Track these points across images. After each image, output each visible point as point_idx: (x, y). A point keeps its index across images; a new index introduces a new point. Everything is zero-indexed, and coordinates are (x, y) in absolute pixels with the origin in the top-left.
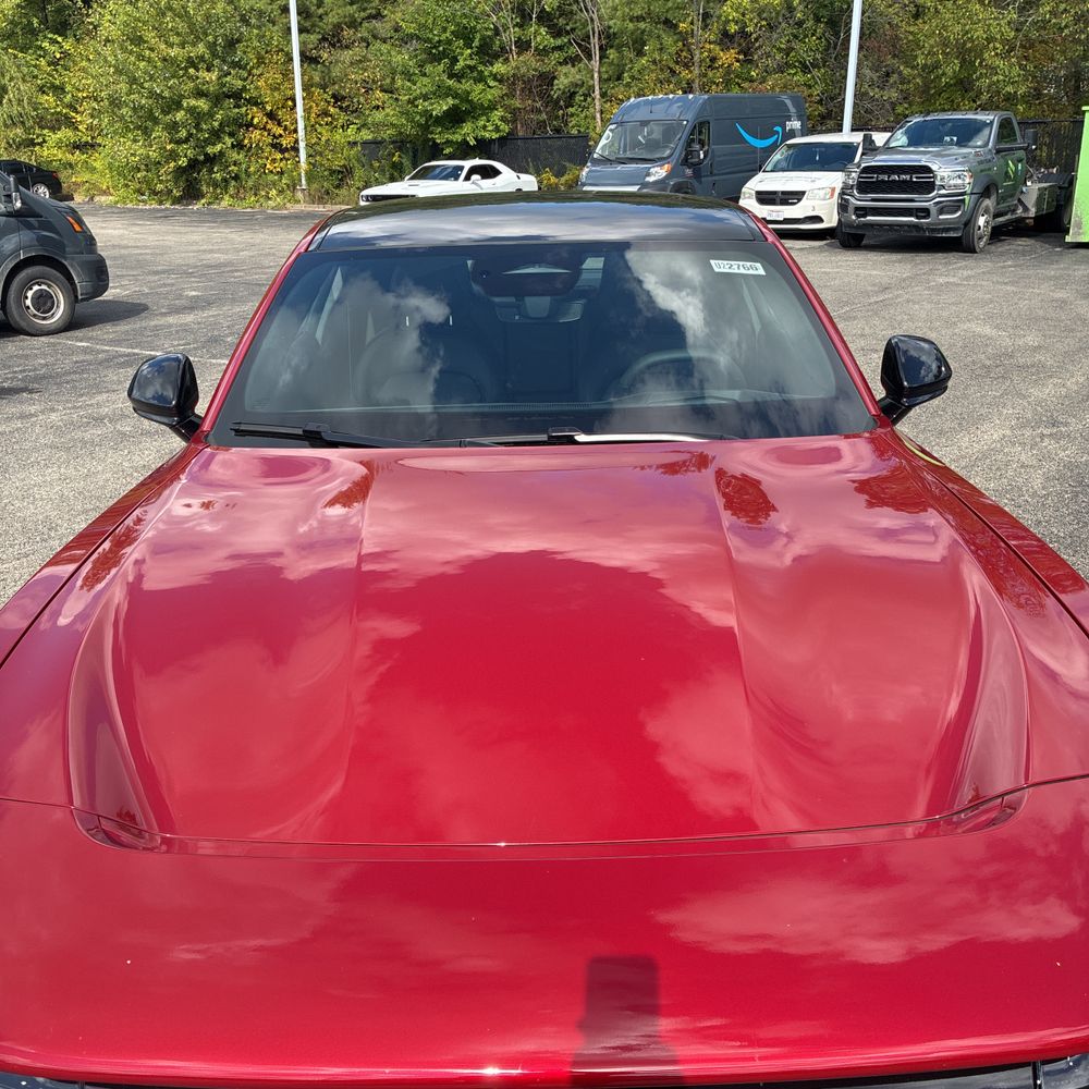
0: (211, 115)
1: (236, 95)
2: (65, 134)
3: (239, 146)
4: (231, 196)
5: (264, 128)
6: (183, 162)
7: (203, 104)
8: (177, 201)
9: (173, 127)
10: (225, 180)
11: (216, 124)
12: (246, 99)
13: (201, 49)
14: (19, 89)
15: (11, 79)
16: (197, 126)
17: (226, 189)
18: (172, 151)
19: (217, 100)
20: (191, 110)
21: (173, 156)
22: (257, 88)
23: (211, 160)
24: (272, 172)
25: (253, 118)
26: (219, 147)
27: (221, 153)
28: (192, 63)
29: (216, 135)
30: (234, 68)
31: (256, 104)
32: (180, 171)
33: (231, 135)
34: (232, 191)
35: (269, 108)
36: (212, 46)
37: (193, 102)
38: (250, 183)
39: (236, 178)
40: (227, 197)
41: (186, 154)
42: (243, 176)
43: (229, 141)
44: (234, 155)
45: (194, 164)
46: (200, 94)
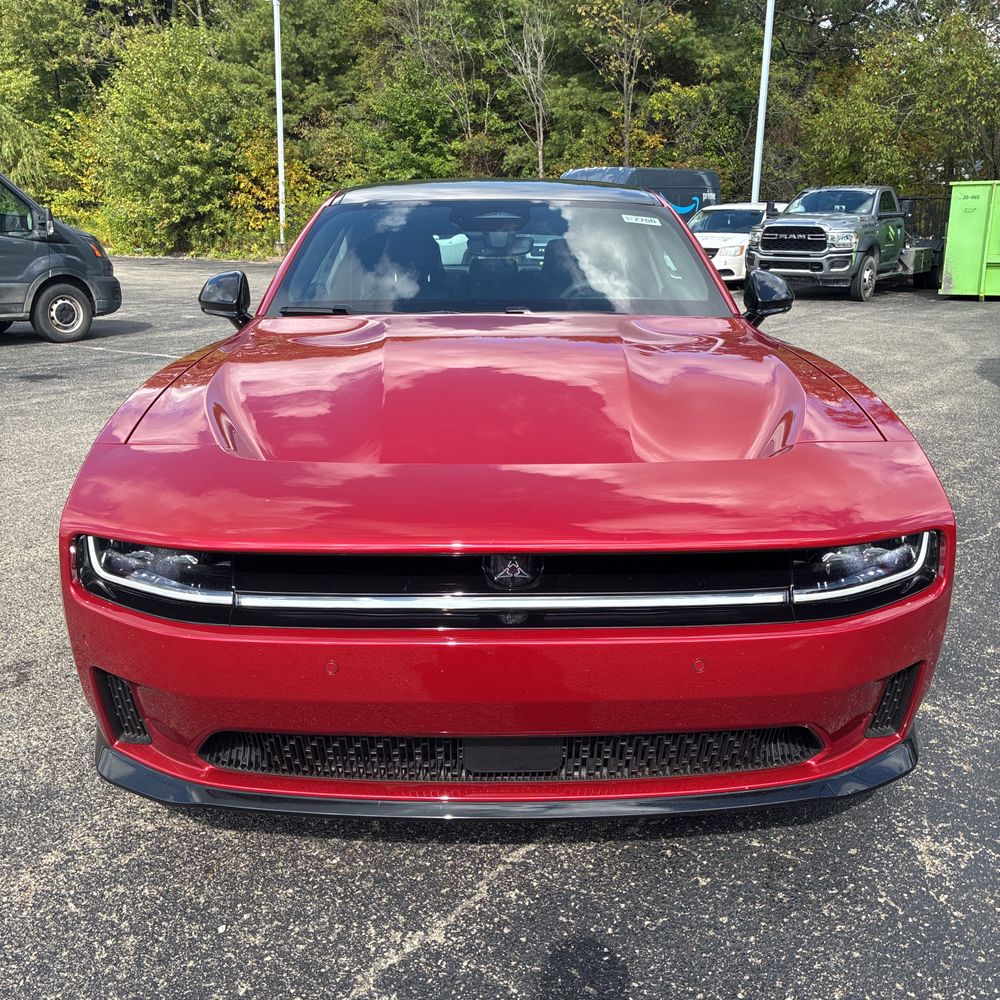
0: (203, 180)
1: (226, 164)
2: (71, 193)
3: (226, 207)
4: (218, 249)
5: (249, 192)
6: (176, 219)
7: (196, 170)
8: (169, 252)
9: (170, 188)
10: (212, 235)
11: (207, 187)
12: (234, 167)
13: (197, 123)
14: (32, 155)
15: (26, 146)
16: (190, 189)
17: (213, 243)
18: (168, 209)
19: (209, 167)
20: (186, 175)
21: (168, 213)
22: (244, 158)
23: (201, 218)
24: (254, 229)
25: (239, 183)
26: (208, 207)
27: (210, 212)
28: (188, 135)
29: (207, 197)
30: (225, 141)
31: (243, 171)
32: (173, 227)
33: (220, 197)
34: (218, 245)
35: (254, 175)
36: (207, 122)
37: (188, 168)
38: (235, 238)
39: (222, 234)
40: (213, 250)
41: (180, 211)
42: (229, 232)
43: (218, 202)
44: (222, 215)
45: (186, 221)
46: (194, 162)
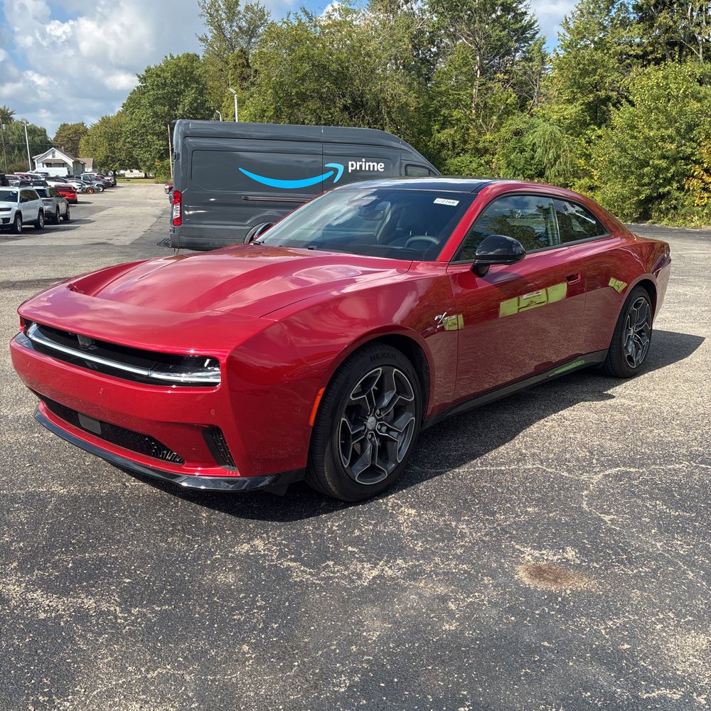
0: (667, 169)
1: (687, 159)
2: (585, 181)
3: (681, 188)
4: (669, 220)
5: (701, 179)
6: (642, 197)
7: (664, 163)
8: (636, 220)
9: (642, 176)
10: (667, 209)
11: (669, 175)
12: (693, 160)
13: (671, 131)
14: (567, 156)
15: (564, 151)
16: (657, 177)
17: (667, 214)
18: (638, 190)
19: (674, 161)
20: (655, 167)
21: (638, 193)
22: (701, 153)
23: (662, 197)
24: (698, 205)
25: (694, 172)
26: (668, 188)
27: (669, 192)
28: (663, 139)
29: (668, 181)
30: (689, 142)
31: (699, 164)
32: (640, 203)
33: (678, 182)
34: (670, 216)
35: (705, 165)
36: (678, 131)
37: (657, 162)
38: (683, 211)
39: (675, 208)
40: (666, 220)
41: (646, 192)
42: (679, 207)
43: (675, 185)
44: (677, 194)
45: (649, 199)
46: (663, 157)
